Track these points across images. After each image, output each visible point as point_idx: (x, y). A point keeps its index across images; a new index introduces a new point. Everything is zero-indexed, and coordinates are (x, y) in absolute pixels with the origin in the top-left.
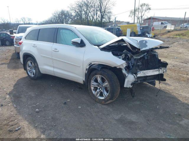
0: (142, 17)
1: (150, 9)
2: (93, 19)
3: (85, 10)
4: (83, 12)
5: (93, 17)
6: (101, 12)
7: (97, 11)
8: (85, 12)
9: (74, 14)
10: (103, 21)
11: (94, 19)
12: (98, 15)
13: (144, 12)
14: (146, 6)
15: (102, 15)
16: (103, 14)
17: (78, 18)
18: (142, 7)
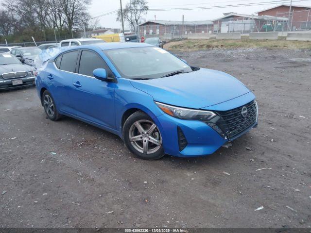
0: (137, 21)
1: (147, 8)
2: (54, 27)
3: (38, 10)
4: (36, 15)
5: (54, 23)
6: (67, 15)
7: (59, 11)
8: (38, 13)
9: (17, 17)
10: (73, 30)
11: (57, 26)
12: (62, 19)
13: (139, 12)
14: (140, 3)
15: (69, 19)
16: (71, 17)
17: (26, 25)
18: (136, 5)
